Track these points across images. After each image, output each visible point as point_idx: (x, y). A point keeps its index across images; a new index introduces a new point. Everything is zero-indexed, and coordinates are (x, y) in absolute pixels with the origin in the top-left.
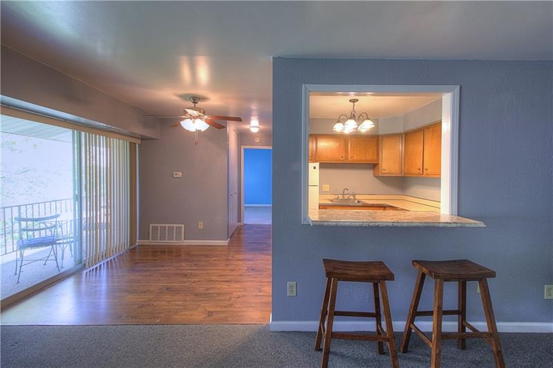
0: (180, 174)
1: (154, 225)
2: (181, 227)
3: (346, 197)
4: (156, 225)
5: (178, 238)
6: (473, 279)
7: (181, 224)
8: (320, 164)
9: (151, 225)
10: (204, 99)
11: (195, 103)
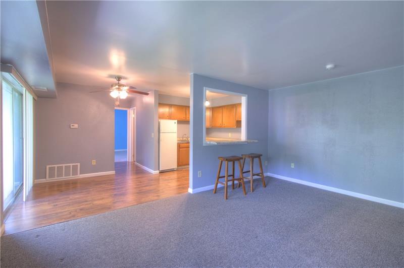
0: (76, 126)
1: (50, 166)
2: (77, 165)
3: (184, 139)
4: (53, 166)
5: (75, 173)
6: (256, 157)
7: (77, 163)
8: (178, 121)
9: (48, 167)
10: (125, 78)
11: (119, 80)
